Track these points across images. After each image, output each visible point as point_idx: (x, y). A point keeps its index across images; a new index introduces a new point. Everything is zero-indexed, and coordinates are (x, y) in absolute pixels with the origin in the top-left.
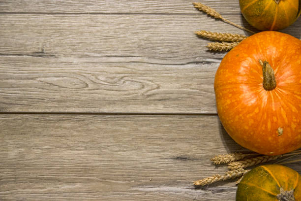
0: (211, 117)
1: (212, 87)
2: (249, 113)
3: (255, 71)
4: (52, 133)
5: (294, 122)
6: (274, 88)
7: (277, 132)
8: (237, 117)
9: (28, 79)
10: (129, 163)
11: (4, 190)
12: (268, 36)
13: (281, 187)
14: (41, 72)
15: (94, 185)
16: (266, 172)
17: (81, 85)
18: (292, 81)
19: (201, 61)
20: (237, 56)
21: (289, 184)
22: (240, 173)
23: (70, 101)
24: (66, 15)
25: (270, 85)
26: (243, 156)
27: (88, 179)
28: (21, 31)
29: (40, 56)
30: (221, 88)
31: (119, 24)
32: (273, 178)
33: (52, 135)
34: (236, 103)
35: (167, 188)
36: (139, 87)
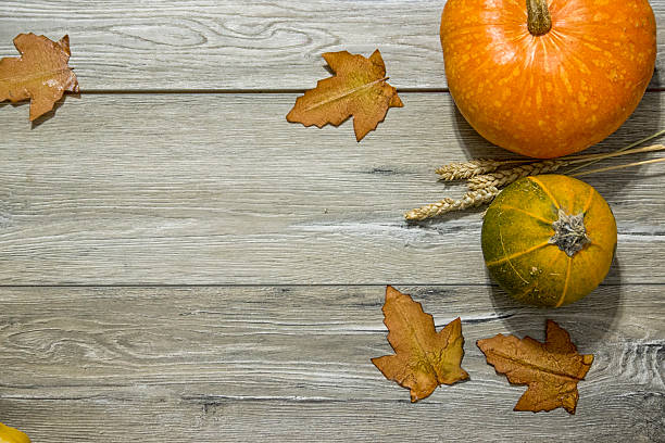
0: (436, 94)
1: (437, 39)
2: (502, 77)
4: (142, 128)
5: (584, 92)
6: (548, 31)
8: (481, 85)
9: (96, 29)
10: (285, 181)
11: (55, 232)
13: (561, 208)
14: (119, 15)
15: (221, 221)
16: (535, 184)
17: (194, 40)
18: (580, 19)
21: (575, 204)
22: (490, 194)
23: (175, 68)
25: (540, 27)
26: (496, 164)
27: (210, 211)
30: (452, 35)
32: (546, 194)
33: (141, 132)
34: (478, 60)
35: (356, 226)
36: (300, 41)
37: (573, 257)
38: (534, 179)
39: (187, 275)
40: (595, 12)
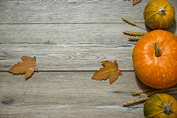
0: (131, 72)
1: (131, 57)
2: (149, 68)
3: (151, 48)
5: (170, 72)
6: (160, 56)
7: (162, 77)
8: (143, 70)
9: (43, 55)
10: (91, 95)
11: (31, 108)
12: (157, 32)
13: (165, 102)
15: (74, 105)
16: (158, 96)
17: (68, 58)
18: (169, 53)
19: (126, 45)
20: (143, 41)
21: (168, 101)
22: (146, 98)
23: (63, 65)
24: (60, 24)
25: (158, 54)
26: (147, 90)
27: (72, 103)
28: (38, 32)
29: (48, 44)
30: (135, 57)
31: (86, 28)
32: (161, 99)
33: (54, 82)
34: (142, 63)
35: (110, 107)
36: (96, 58)
37: (168, 116)
38: (157, 95)
40: (173, 51)
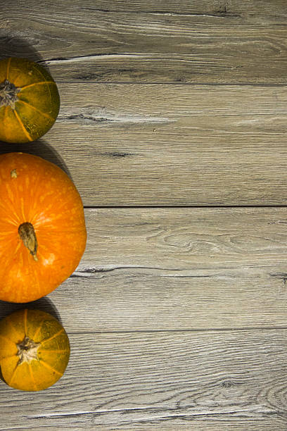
2: (51, 195)
6: (21, 225)
7: (18, 173)
8: (64, 192)
19: (97, 273)
24: (260, 327)
25: (27, 228)
31: (196, 317)
32: (22, 121)
34: (66, 208)
36: (171, 240)
37: (6, 80)
38: (29, 137)
39: (239, 91)
